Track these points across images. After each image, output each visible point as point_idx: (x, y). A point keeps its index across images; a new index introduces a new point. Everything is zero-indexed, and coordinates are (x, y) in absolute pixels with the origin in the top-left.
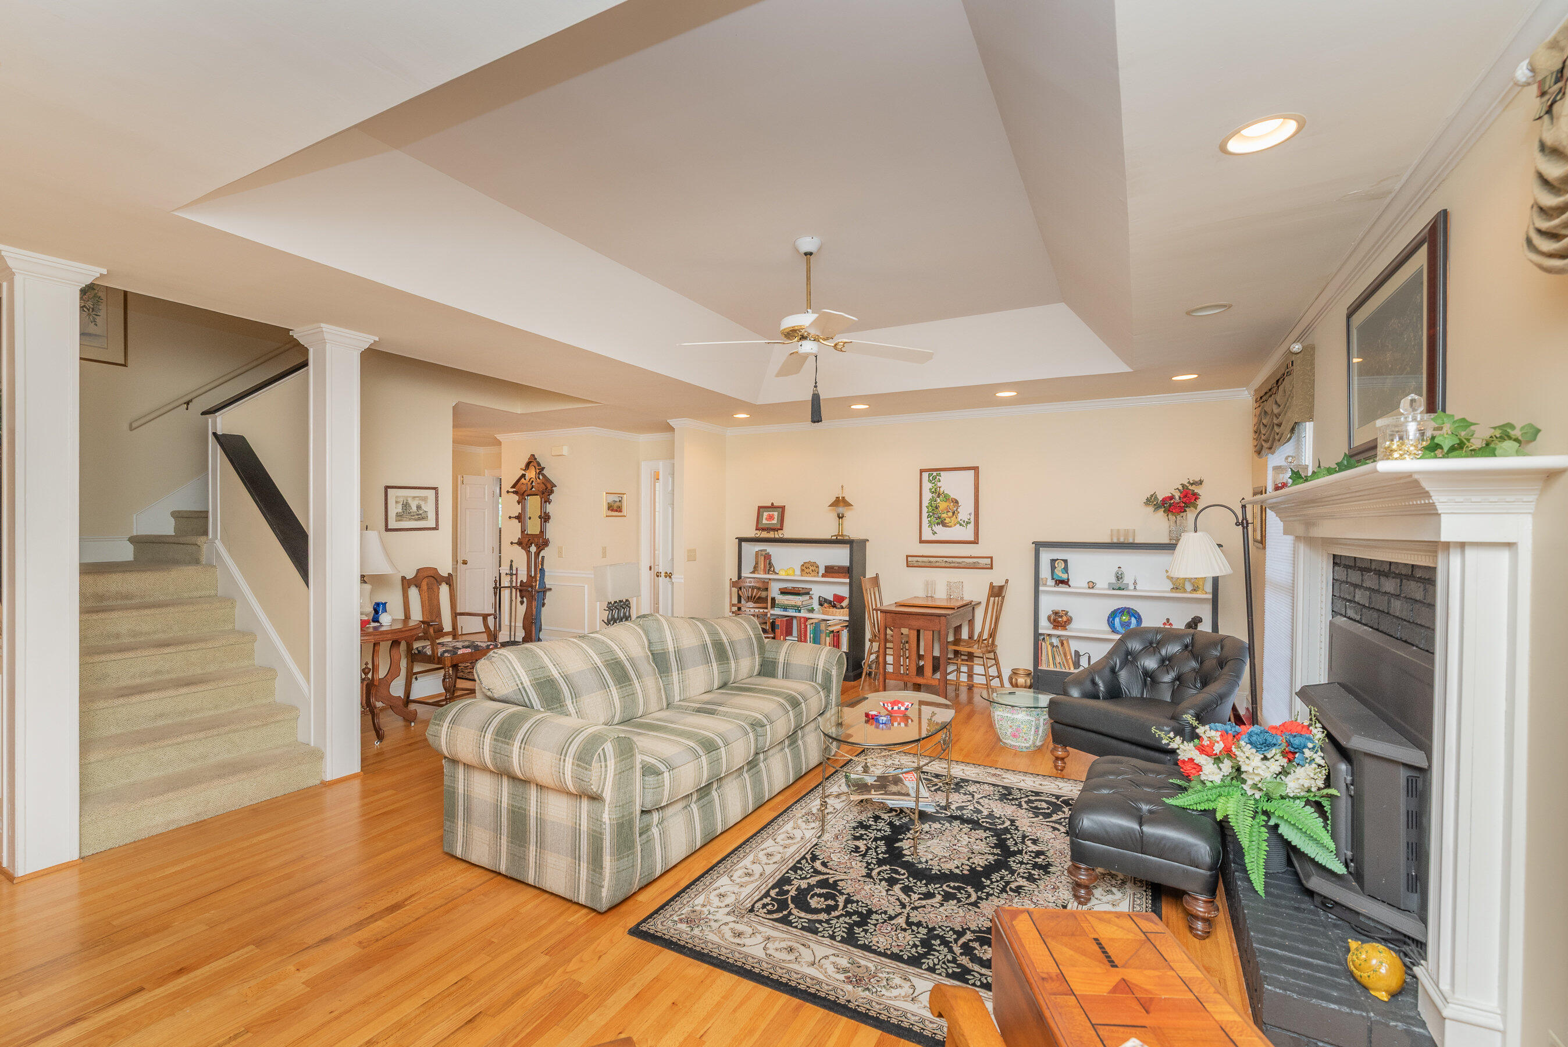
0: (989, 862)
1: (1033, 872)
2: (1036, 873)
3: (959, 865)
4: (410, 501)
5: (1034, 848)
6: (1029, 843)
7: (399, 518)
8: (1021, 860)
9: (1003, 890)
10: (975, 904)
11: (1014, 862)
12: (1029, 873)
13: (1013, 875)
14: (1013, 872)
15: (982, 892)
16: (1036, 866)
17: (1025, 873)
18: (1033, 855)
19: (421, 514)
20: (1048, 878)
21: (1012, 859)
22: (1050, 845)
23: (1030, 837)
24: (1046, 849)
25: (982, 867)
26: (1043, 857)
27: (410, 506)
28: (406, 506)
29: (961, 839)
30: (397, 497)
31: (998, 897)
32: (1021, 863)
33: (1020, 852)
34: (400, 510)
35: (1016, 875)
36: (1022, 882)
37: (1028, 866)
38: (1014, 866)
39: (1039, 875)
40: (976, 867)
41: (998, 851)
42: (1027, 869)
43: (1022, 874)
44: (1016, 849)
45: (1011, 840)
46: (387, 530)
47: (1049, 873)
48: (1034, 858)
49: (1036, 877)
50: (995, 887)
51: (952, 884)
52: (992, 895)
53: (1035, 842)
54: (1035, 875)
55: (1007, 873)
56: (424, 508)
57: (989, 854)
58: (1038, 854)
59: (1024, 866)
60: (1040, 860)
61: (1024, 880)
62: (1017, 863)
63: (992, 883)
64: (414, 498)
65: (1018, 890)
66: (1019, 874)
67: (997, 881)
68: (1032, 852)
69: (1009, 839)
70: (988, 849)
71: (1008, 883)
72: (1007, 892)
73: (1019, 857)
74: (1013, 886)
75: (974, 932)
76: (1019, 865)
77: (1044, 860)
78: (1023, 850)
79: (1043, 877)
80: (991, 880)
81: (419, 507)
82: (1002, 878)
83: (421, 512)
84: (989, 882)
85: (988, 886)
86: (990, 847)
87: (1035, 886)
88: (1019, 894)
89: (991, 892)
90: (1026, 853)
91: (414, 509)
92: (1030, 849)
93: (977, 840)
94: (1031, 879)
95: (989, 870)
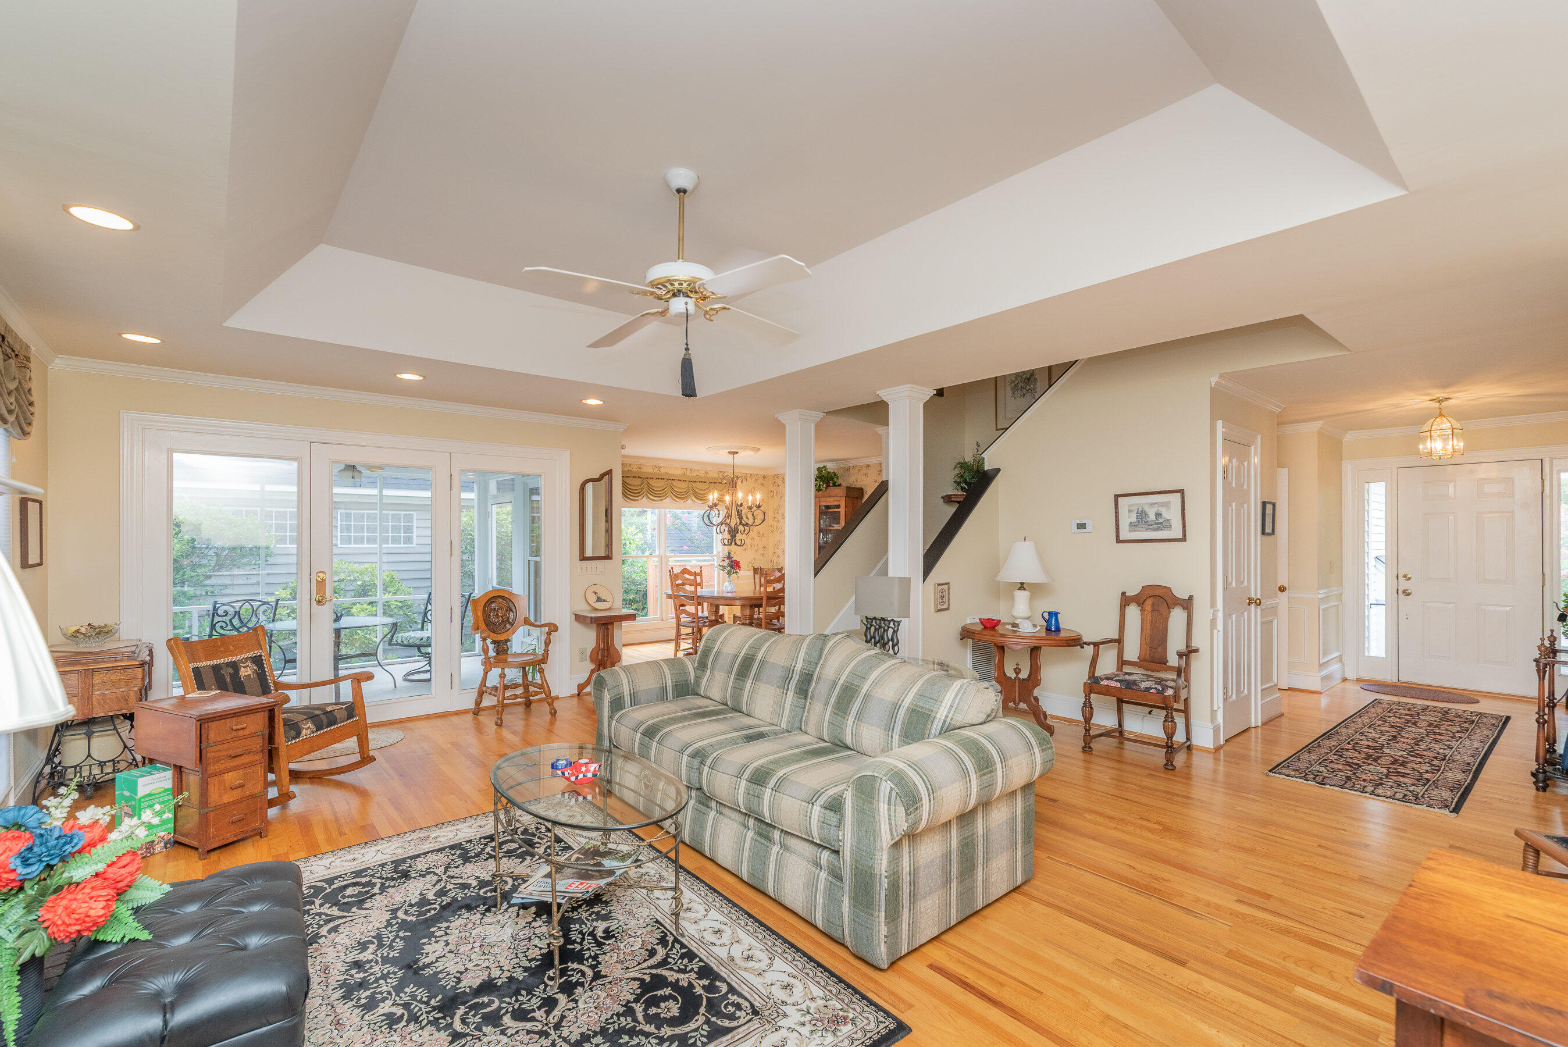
0: (422, 954)
1: (362, 975)
2: (357, 976)
3: (448, 931)
4: (1146, 508)
5: (385, 1007)
6: (398, 1011)
7: (1134, 528)
8: (389, 980)
9: (379, 937)
10: (394, 911)
11: (395, 973)
12: (366, 971)
13: (382, 957)
14: (385, 960)
15: (397, 923)
16: (362, 985)
17: (371, 967)
18: (379, 996)
19: (1161, 523)
20: (339, 978)
21: (400, 974)
22: (365, 1029)
23: (404, 1023)
24: (366, 1017)
25: (424, 944)
26: (363, 1001)
27: (1146, 514)
28: (1142, 514)
29: (483, 957)
30: (1130, 506)
31: (378, 929)
32: (385, 977)
33: (399, 989)
34: (1134, 518)
35: (380, 960)
36: (367, 955)
37: (372, 978)
38: (388, 968)
39: (352, 976)
40: (430, 940)
41: (428, 971)
42: (372, 974)
43: (373, 964)
44: (407, 990)
45: (425, 999)
46: (1119, 541)
47: (341, 986)
48: (374, 993)
49: (353, 972)
50: (390, 935)
51: (433, 912)
52: (386, 927)
53: (392, 1021)
54: (357, 973)
55: (391, 956)
56: (1166, 514)
57: (432, 963)
58: (371, 1005)
59: (378, 976)
60: (363, 996)
61: (365, 959)
62: (388, 972)
63: (397, 936)
64: (1152, 504)
65: (363, 946)
66: (377, 962)
67: (393, 941)
68: (384, 1000)
69: (430, 998)
70: (440, 965)
71: (380, 945)
72: (373, 937)
73: (393, 981)
74: (372, 948)
75: (374, 895)
76: (385, 972)
77: (359, 999)
78: (397, 995)
79: (345, 977)
80: (401, 938)
81: (1158, 515)
82: (391, 947)
83: (1161, 520)
84: (401, 934)
85: (398, 932)
86: (441, 972)
87: (348, 960)
88: (359, 942)
89: (389, 929)
90: (389, 993)
91: (1152, 517)
92: (389, 1002)
93: (466, 969)
94: (358, 965)
95: (413, 946)
